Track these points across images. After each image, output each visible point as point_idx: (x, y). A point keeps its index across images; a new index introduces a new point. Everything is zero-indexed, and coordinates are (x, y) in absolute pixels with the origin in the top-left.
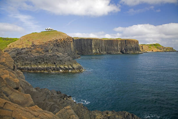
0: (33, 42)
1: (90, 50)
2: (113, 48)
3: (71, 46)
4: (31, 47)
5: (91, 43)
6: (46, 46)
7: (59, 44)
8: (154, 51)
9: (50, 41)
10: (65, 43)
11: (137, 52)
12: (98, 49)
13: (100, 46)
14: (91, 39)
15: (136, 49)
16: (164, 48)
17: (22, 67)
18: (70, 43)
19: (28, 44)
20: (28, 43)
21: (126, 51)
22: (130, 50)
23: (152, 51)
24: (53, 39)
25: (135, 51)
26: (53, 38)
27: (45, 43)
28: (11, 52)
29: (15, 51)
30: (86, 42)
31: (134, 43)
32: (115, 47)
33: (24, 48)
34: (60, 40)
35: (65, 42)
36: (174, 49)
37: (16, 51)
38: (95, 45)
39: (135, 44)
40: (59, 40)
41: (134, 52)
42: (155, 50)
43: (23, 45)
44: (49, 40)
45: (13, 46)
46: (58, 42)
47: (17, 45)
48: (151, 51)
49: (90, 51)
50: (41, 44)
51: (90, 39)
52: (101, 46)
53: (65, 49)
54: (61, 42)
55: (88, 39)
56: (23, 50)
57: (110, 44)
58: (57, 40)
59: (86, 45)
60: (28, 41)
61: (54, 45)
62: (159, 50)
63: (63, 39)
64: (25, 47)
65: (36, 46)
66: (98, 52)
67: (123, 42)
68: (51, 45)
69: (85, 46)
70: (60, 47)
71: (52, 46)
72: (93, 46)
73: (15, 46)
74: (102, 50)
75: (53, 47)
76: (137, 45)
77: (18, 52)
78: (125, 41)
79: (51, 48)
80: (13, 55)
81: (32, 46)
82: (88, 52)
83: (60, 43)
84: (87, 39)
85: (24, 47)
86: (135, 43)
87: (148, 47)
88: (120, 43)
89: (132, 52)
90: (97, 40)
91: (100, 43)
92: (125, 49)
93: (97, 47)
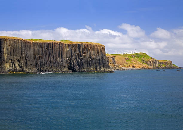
2: (52, 60)
8: (137, 67)
11: (102, 69)
12: (18, 61)
13: (22, 54)
15: (99, 63)
16: (155, 62)
21: (79, 66)
22: (89, 65)
23: (133, 67)
25: (98, 67)
31: (96, 50)
32: (58, 59)
38: (10, 54)
39: (98, 53)
41: (96, 68)
42: (139, 65)
48: (131, 68)
52: (24, 55)
57: (45, 50)
62: (146, 66)
66: (18, 68)
67: (73, 49)
72: (5, 56)
74: (27, 64)
76: (102, 54)
78: (79, 45)
86: (98, 50)
87: (126, 59)
88: (68, 50)
89: (92, 69)
90: (15, 43)
91: (21, 49)
92: (78, 62)
93: (15, 57)
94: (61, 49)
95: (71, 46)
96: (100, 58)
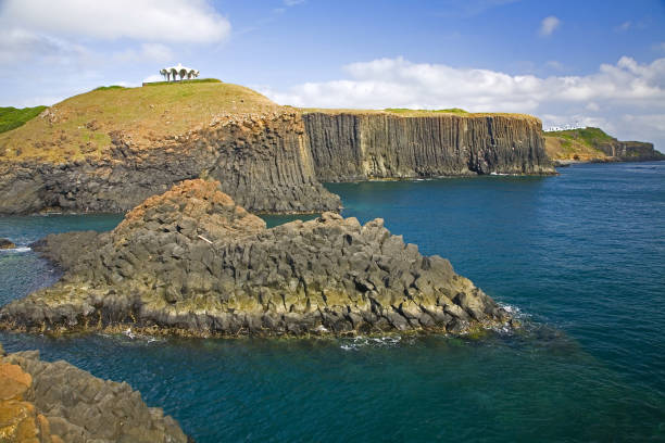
0: (117, 133)
1: (349, 164)
2: (439, 151)
3: (298, 155)
4: (109, 158)
5: (355, 131)
6: (188, 153)
7: (248, 146)
8: (584, 158)
9: (202, 133)
10: (269, 138)
11: (536, 169)
12: (384, 156)
13: (389, 143)
14: (355, 117)
15: (530, 156)
16: (620, 146)
17: (173, 313)
18: (296, 142)
19: (93, 143)
20: (91, 137)
21: (489, 163)
22: (509, 160)
23: (576, 158)
24: (218, 123)
25: (527, 165)
26: (217, 118)
27: (179, 141)
28: (13, 181)
29: (31, 177)
30: (333, 130)
31: (524, 129)
32: (450, 150)
33: (77, 165)
34: (249, 126)
35: (272, 135)
36: (655, 148)
37: (38, 178)
38: (370, 143)
39: (528, 134)
40: (243, 127)
41: (524, 167)
43: (68, 148)
44: (199, 128)
45: (19, 153)
46: (238, 135)
47: (38, 146)
48: (572, 160)
49: (351, 165)
50: (160, 145)
51: (349, 115)
52: (393, 145)
53: (274, 169)
54: (256, 136)
55: (342, 115)
56: (72, 175)
57: (425, 133)
58: (234, 128)
59: (333, 141)
60: (90, 126)
61: (223, 150)
62: (602, 156)
63: (261, 124)
64: (80, 158)
65: (134, 153)
66: (384, 169)
67: (477, 128)
68: (210, 148)
69: (329, 146)
70: (249, 160)
71: (213, 153)
72: (363, 147)
73: (30, 153)
74: (398, 161)
75: (218, 161)
76: (536, 137)
77: (49, 183)
78: (489, 120)
79: (209, 162)
80: (24, 197)
81: (114, 155)
82: (343, 170)
83: (250, 140)
84: (336, 117)
85: (74, 159)
86: (528, 129)
87: (561, 142)
88: (466, 129)
89: (516, 168)
90: (378, 121)
91: (389, 134)
92: (486, 155)
93: (379, 150)
94: (455, 130)
95: (473, 121)
96: (532, 145)
